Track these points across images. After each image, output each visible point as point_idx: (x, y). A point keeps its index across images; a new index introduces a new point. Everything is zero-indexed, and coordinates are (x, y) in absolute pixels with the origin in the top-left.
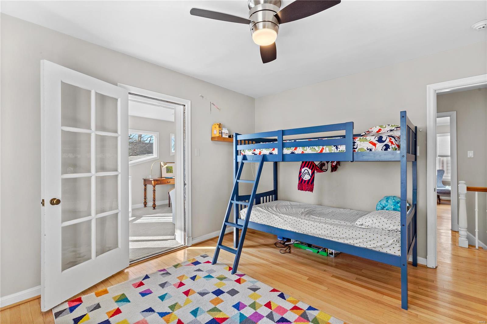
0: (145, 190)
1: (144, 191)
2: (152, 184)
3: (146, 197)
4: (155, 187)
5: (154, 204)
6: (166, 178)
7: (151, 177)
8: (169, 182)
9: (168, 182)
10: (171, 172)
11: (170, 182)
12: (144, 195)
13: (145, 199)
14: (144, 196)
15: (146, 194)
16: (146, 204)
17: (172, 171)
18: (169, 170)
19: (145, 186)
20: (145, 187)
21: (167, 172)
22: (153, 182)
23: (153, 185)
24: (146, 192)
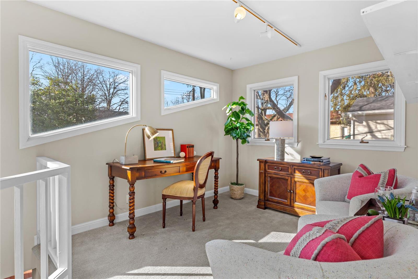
0: (112, 187)
1: (110, 189)
2: (126, 177)
3: (113, 203)
4: (133, 185)
5: (131, 226)
6: (155, 162)
7: (125, 162)
8: (163, 172)
9: (161, 172)
10: (162, 149)
11: (165, 172)
12: (110, 199)
13: (110, 208)
14: (110, 202)
15: (113, 197)
16: (112, 218)
17: (165, 145)
18: (160, 145)
19: (110, 179)
20: (111, 182)
21: (155, 149)
22: (129, 173)
23: (128, 181)
24: (113, 193)
